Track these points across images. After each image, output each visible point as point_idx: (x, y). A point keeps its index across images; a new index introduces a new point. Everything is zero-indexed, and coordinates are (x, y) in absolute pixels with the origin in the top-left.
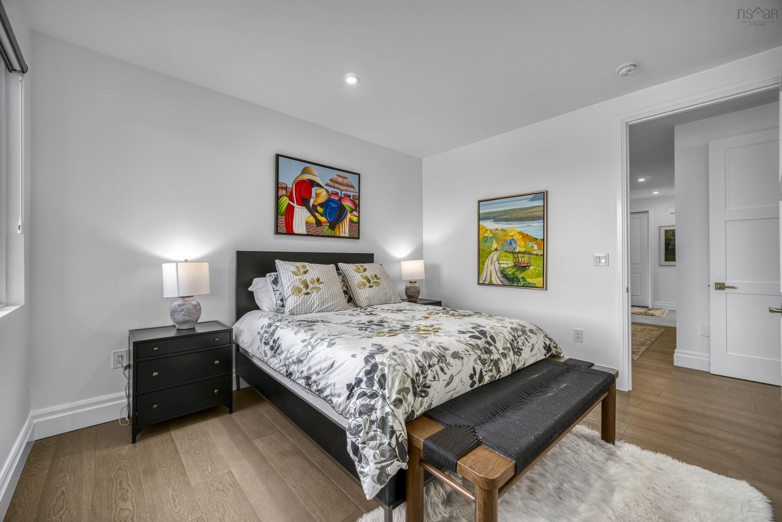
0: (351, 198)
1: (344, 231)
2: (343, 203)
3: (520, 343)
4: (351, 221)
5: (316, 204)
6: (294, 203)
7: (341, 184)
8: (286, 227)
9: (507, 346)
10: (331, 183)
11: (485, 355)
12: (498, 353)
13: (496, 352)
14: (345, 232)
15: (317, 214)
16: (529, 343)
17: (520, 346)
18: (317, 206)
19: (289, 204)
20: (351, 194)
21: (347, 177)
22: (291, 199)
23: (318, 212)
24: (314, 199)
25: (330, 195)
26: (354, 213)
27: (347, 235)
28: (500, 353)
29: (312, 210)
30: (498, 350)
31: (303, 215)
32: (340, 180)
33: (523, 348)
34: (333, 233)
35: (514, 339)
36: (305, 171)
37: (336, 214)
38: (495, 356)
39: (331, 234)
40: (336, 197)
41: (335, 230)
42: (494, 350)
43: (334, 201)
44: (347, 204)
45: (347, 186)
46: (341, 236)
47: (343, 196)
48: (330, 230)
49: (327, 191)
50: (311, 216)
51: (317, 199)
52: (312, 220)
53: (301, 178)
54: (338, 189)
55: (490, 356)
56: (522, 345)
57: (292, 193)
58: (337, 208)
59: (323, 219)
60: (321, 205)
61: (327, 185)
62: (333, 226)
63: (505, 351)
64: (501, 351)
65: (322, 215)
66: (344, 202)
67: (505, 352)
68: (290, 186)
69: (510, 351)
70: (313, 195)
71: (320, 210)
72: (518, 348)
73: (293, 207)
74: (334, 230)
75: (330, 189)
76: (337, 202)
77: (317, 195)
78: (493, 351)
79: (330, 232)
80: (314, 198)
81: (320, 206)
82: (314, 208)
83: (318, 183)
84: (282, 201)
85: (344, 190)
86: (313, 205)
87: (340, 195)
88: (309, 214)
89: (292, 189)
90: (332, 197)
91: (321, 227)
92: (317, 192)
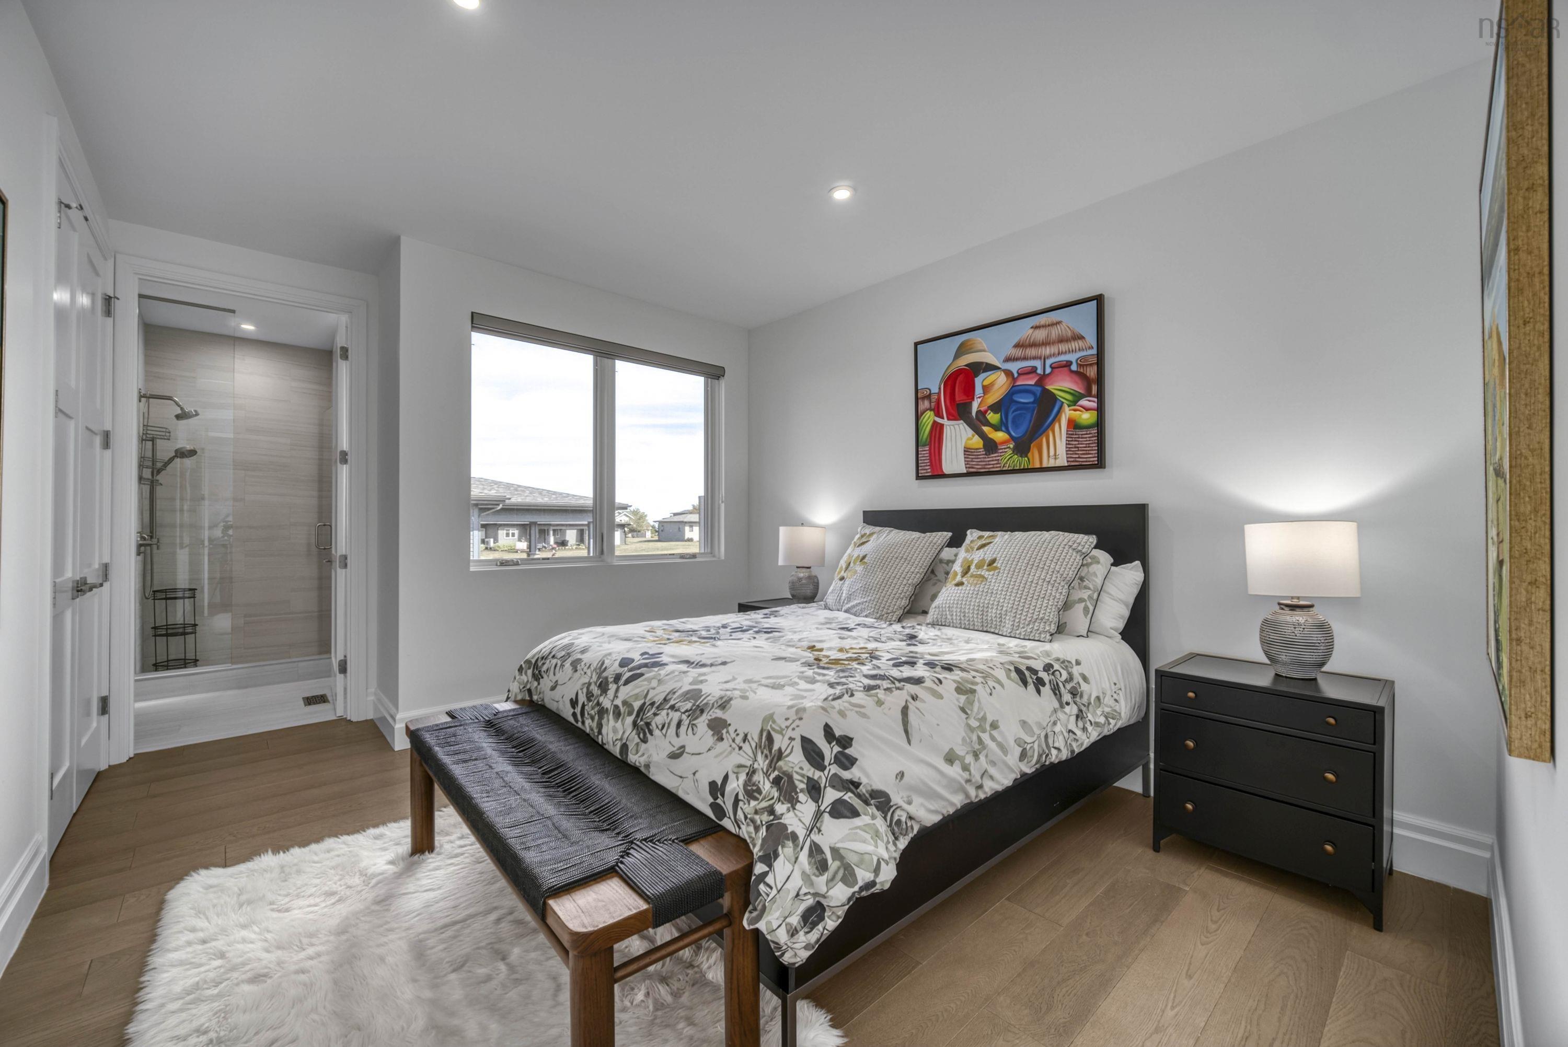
0: (1074, 367)
1: (1052, 453)
2: (1049, 387)
3: (659, 720)
4: (1073, 425)
5: (982, 409)
6: (943, 418)
7: (1045, 343)
8: (931, 465)
9: (633, 704)
10: (1019, 352)
11: (596, 688)
12: (613, 701)
13: (612, 698)
14: (1055, 455)
15: (986, 429)
16: (677, 735)
17: (653, 724)
18: (986, 412)
19: (935, 422)
20: (1072, 357)
21: (1059, 319)
22: (938, 414)
23: (988, 424)
24: (979, 400)
25: (1015, 380)
26: (1084, 402)
27: (1062, 461)
28: (615, 703)
29: (977, 424)
30: (616, 696)
31: (958, 437)
32: (1040, 335)
33: (657, 732)
34: (1024, 462)
35: (656, 705)
36: (962, 350)
37: (1032, 416)
38: (606, 703)
39: (1020, 466)
40: (1031, 379)
41: (1030, 455)
42: (611, 693)
43: (1026, 390)
44: (1061, 386)
45: (1061, 340)
46: (1045, 465)
47: (1048, 370)
48: (1016, 456)
49: (1008, 373)
50: (973, 436)
51: (986, 396)
52: (977, 442)
53: (954, 368)
54: (1035, 358)
55: (601, 695)
56: (660, 727)
57: (938, 402)
58: (1033, 403)
59: (999, 436)
60: (995, 408)
61: (1008, 359)
62: (1022, 448)
63: (623, 706)
64: (618, 702)
65: (996, 428)
66: (1051, 384)
67: (622, 709)
68: (935, 390)
69: (630, 714)
70: (978, 391)
71: (993, 417)
72: (648, 724)
73: (942, 426)
74: (1026, 456)
75: (1014, 367)
76: (1033, 388)
77: (986, 389)
78: (609, 692)
79: (1017, 461)
80: (979, 397)
81: (992, 411)
82: (981, 417)
83: (987, 364)
84: (924, 421)
85: (1050, 356)
86: (978, 412)
87: (1040, 371)
88: (970, 432)
89: (939, 393)
90: (1018, 383)
91: (995, 453)
92: (986, 383)
